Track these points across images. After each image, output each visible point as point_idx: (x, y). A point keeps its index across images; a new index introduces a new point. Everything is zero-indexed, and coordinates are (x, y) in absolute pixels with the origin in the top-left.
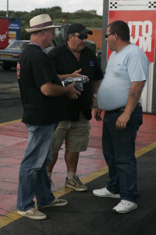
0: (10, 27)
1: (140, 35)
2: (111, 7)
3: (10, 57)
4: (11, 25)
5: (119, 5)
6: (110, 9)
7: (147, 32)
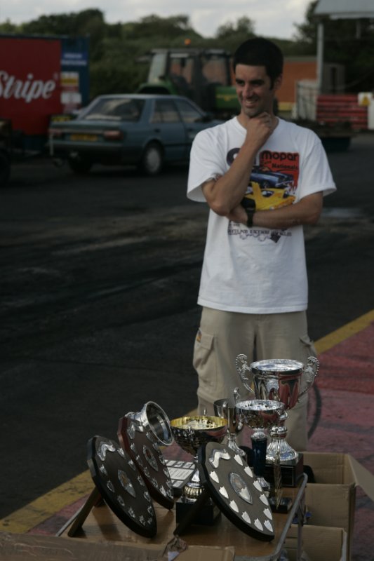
0: (64, 62)
3: (95, 139)
4: (68, 55)
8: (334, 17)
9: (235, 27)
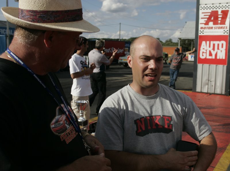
0: (125, 46)
1: (218, 49)
2: (200, 33)
4: (126, 45)
5: (205, 32)
6: (199, 34)
7: (222, 47)
8: (182, 39)
9: (169, 41)
